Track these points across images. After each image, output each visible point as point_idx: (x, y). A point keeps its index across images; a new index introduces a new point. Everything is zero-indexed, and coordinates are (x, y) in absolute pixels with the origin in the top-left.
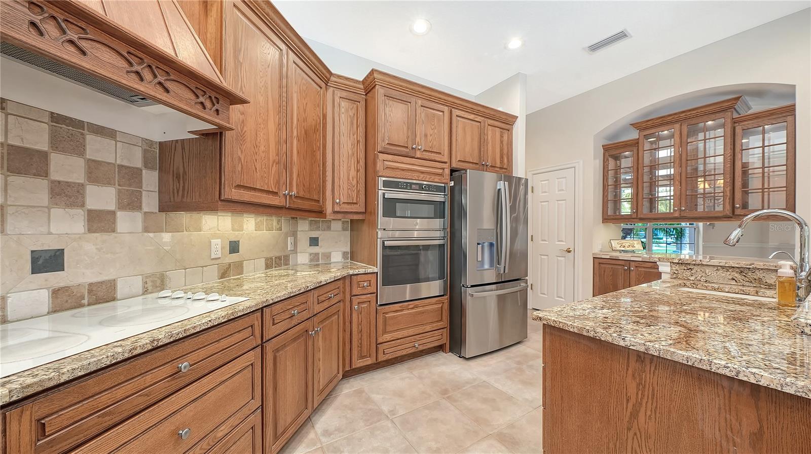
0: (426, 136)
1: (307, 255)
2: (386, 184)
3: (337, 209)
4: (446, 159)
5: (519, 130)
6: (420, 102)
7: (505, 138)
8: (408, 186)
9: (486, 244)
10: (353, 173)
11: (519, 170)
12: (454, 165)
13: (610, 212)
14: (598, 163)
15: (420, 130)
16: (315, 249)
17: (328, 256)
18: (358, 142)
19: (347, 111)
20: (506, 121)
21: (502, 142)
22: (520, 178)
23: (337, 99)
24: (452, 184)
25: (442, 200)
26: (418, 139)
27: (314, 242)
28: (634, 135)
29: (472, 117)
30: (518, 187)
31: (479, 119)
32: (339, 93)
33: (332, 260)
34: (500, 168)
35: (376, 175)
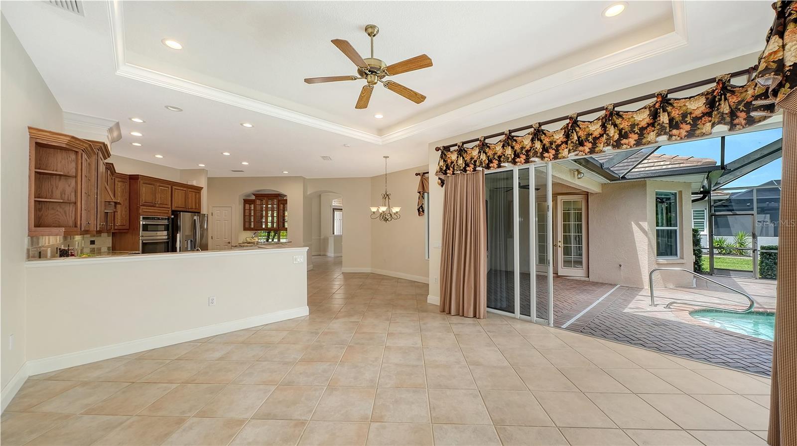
0: (161, 198)
1: (89, 249)
2: (144, 218)
3: (116, 228)
4: (170, 206)
5: (204, 194)
6: (158, 184)
7: (197, 196)
8: (153, 219)
9: (189, 241)
10: (124, 213)
11: (204, 211)
12: (173, 209)
13: (247, 226)
14: (241, 207)
15: (158, 196)
16: (93, 246)
17: (99, 249)
18: (126, 199)
19: (121, 187)
20: (198, 190)
21: (196, 198)
22: (205, 214)
23: (116, 182)
24: (173, 217)
25: (167, 223)
26: (157, 200)
27: (93, 242)
28: (253, 197)
29: (182, 188)
30: (203, 217)
31: (185, 189)
32: (117, 179)
33: (102, 251)
34: (195, 209)
35: (139, 215)
